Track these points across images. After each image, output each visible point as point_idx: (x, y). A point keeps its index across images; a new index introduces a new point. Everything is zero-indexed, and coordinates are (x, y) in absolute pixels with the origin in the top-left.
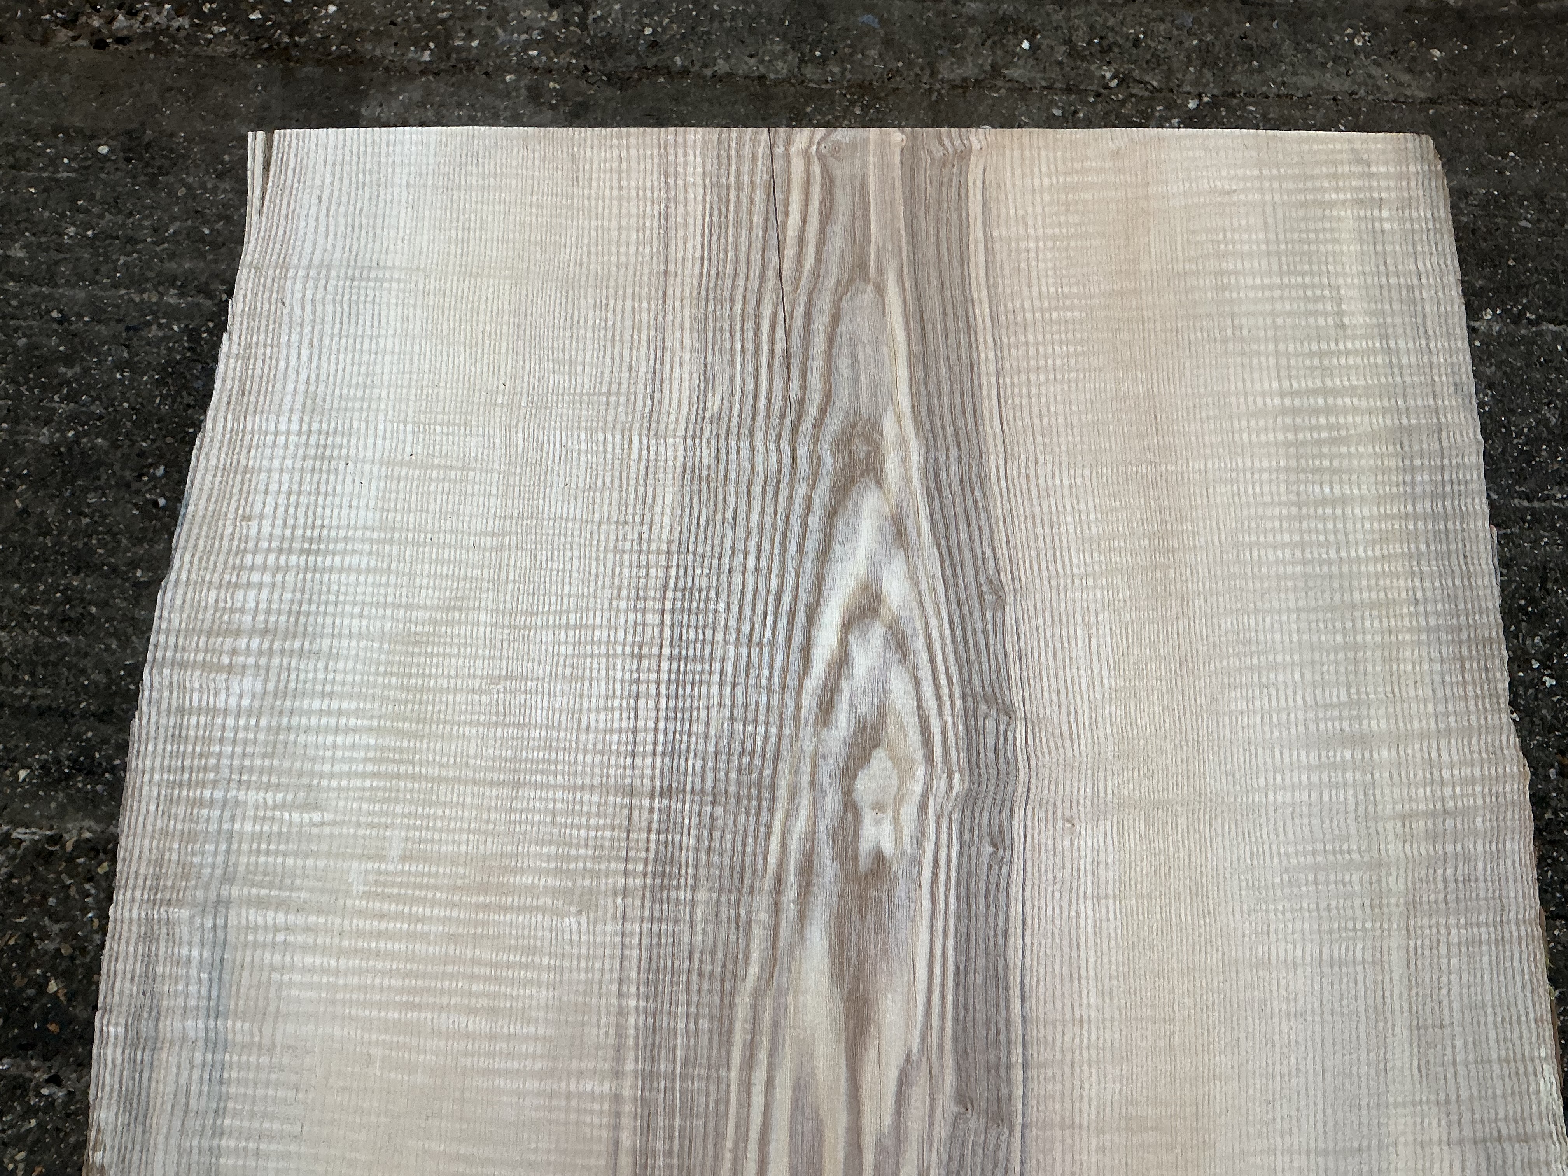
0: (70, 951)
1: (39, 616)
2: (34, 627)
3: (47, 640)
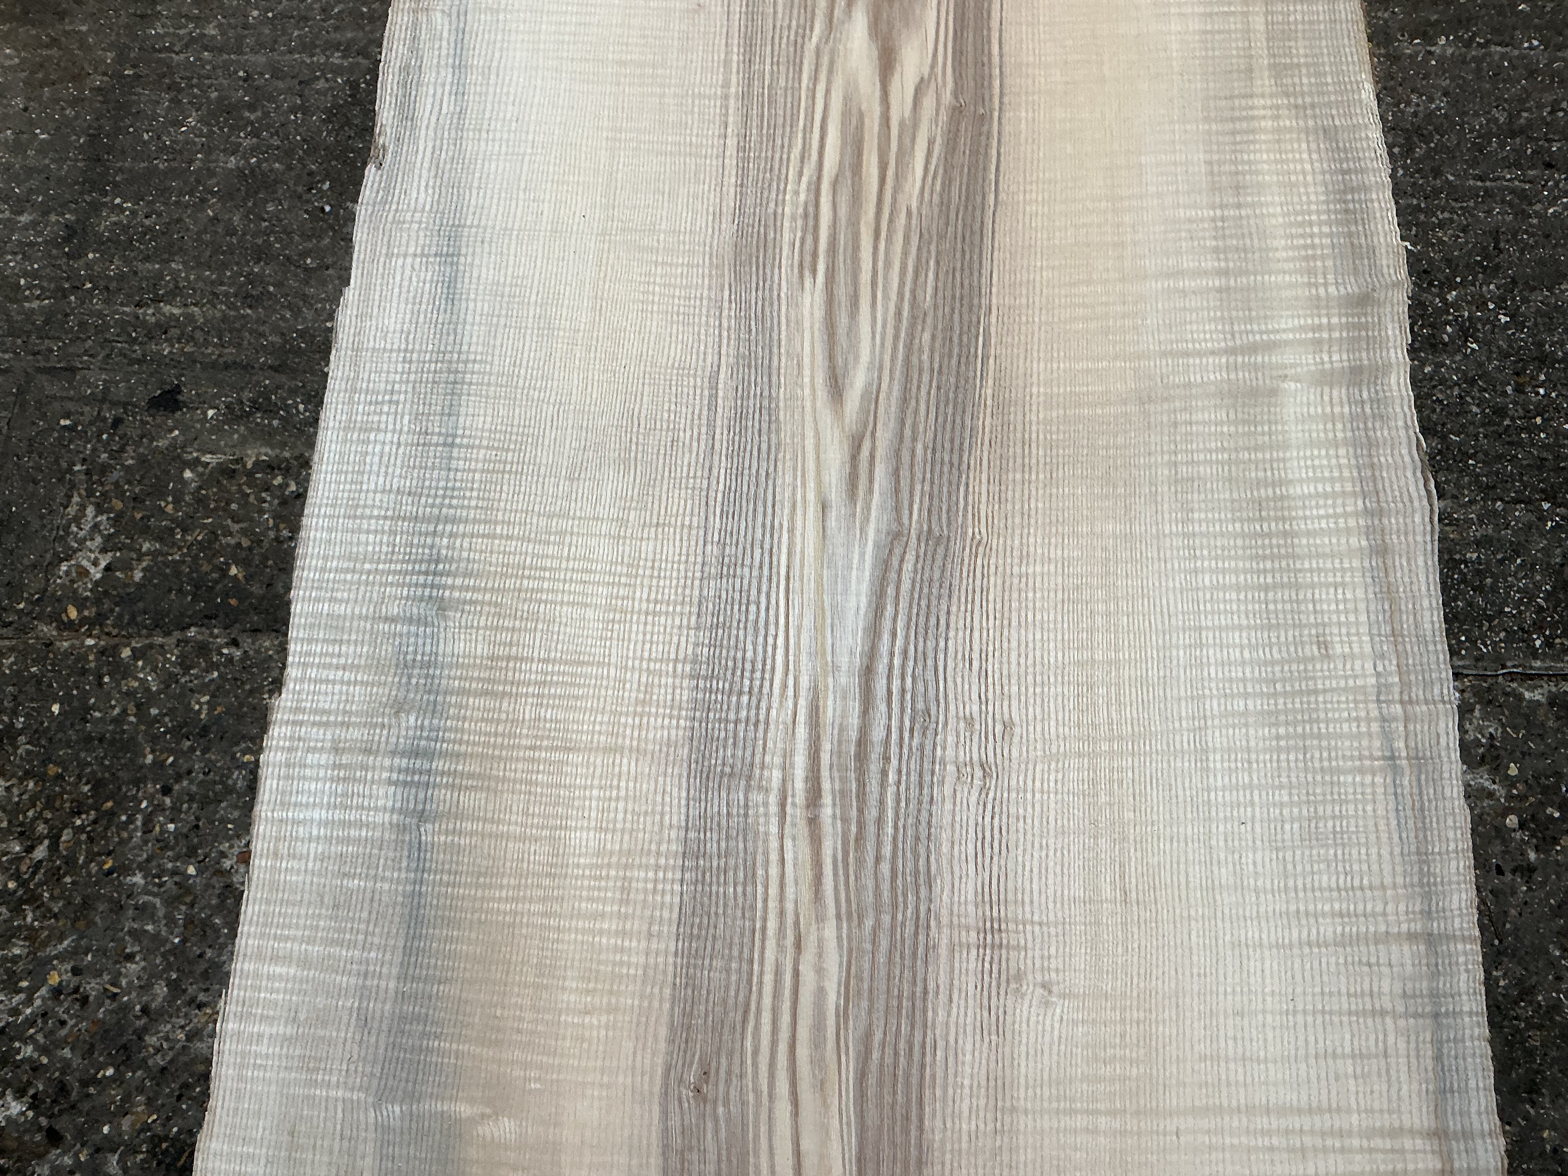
0: (249, 543)
1: (226, 294)
2: (222, 302)
3: (232, 313)
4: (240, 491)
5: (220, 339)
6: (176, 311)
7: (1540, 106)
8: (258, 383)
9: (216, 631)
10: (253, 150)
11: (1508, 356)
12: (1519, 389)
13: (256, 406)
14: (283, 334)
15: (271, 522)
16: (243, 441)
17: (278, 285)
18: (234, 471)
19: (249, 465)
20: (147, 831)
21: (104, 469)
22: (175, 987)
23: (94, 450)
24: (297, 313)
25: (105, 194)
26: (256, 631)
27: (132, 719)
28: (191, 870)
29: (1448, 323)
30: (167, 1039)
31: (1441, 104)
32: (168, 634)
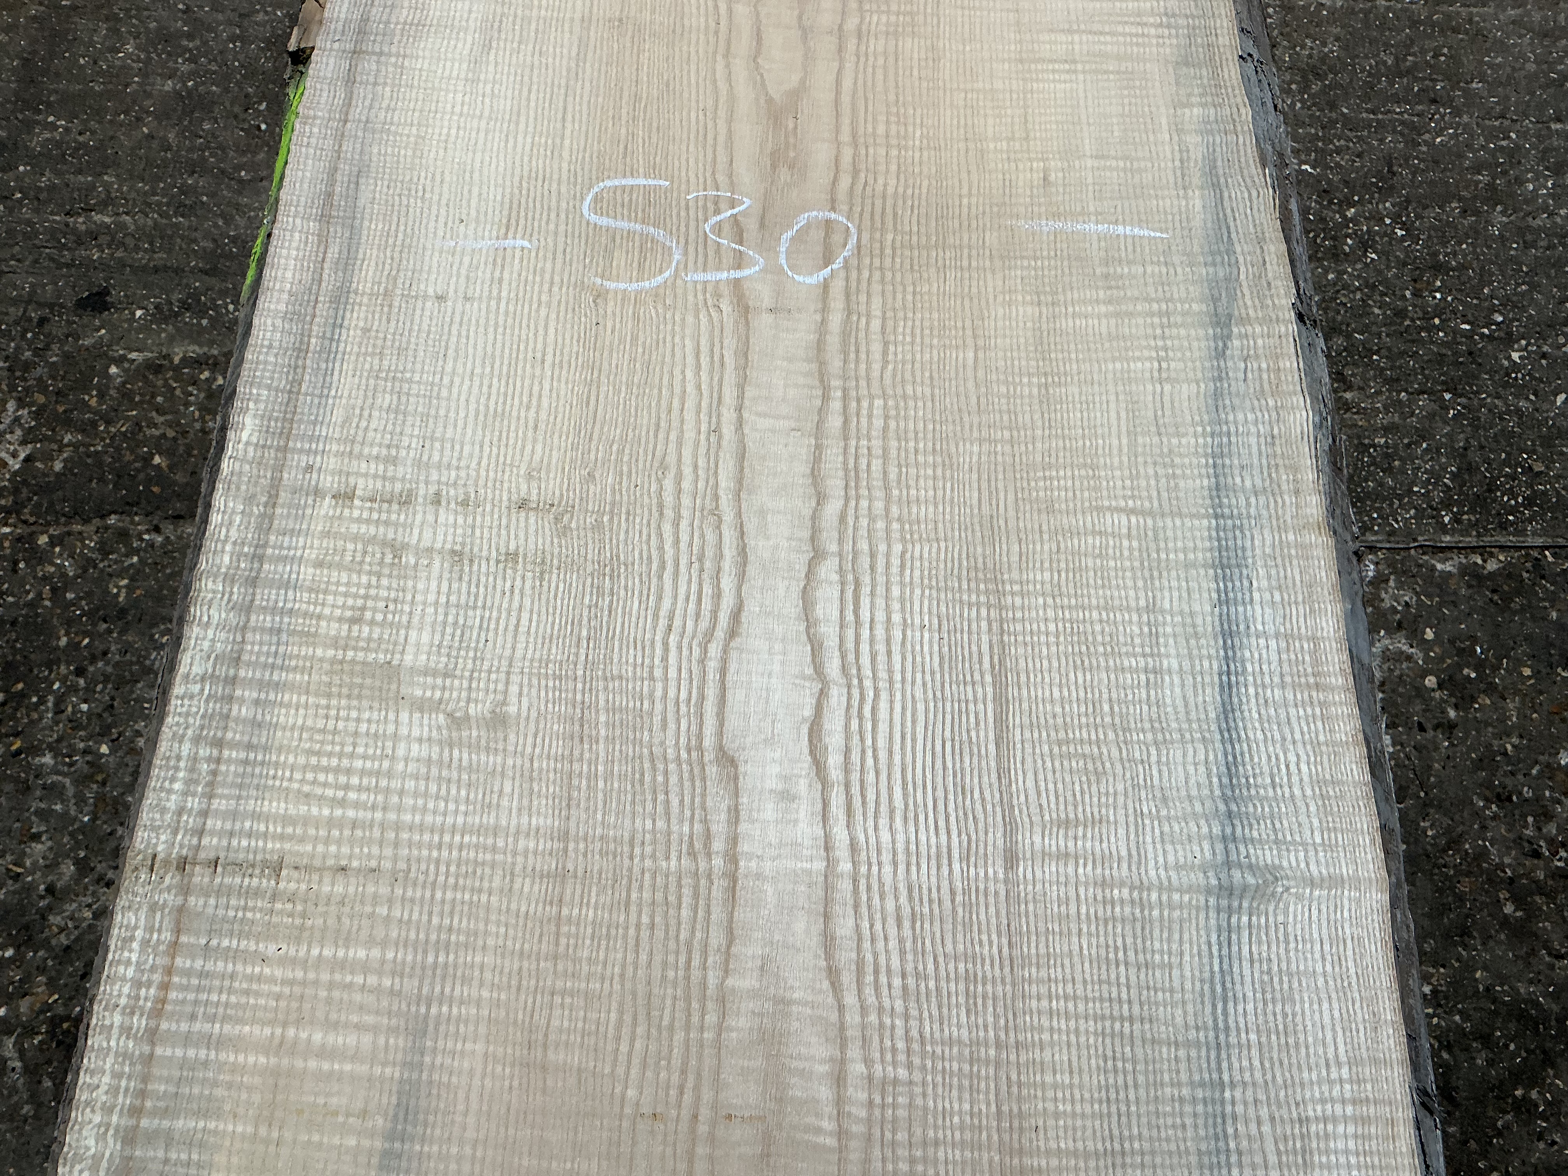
4: (166, 385)
5: (151, 244)
6: (107, 220)
7: (1423, 51)
8: (188, 286)
9: (137, 518)
10: (192, 75)
11: (1405, 264)
12: (1416, 294)
13: (185, 306)
14: (215, 241)
15: (197, 414)
16: (171, 339)
17: (212, 195)
18: (161, 366)
19: (177, 360)
20: (59, 711)
21: (27, 366)
22: (83, 867)
23: (17, 348)
24: (228, 220)
25: (39, 112)
26: (179, 517)
27: (47, 603)
28: (104, 749)
29: (1348, 236)
30: (72, 919)
31: (1333, 48)
32: (86, 521)
